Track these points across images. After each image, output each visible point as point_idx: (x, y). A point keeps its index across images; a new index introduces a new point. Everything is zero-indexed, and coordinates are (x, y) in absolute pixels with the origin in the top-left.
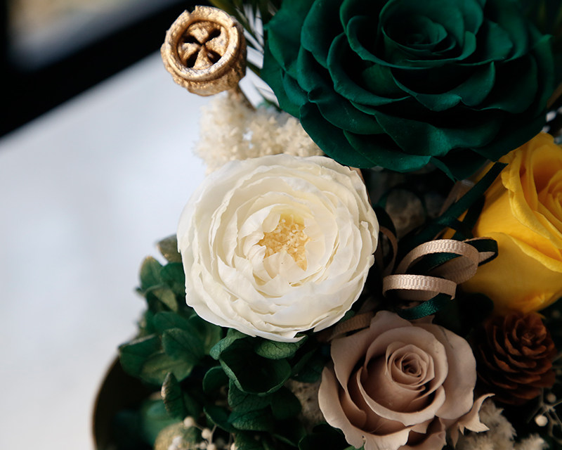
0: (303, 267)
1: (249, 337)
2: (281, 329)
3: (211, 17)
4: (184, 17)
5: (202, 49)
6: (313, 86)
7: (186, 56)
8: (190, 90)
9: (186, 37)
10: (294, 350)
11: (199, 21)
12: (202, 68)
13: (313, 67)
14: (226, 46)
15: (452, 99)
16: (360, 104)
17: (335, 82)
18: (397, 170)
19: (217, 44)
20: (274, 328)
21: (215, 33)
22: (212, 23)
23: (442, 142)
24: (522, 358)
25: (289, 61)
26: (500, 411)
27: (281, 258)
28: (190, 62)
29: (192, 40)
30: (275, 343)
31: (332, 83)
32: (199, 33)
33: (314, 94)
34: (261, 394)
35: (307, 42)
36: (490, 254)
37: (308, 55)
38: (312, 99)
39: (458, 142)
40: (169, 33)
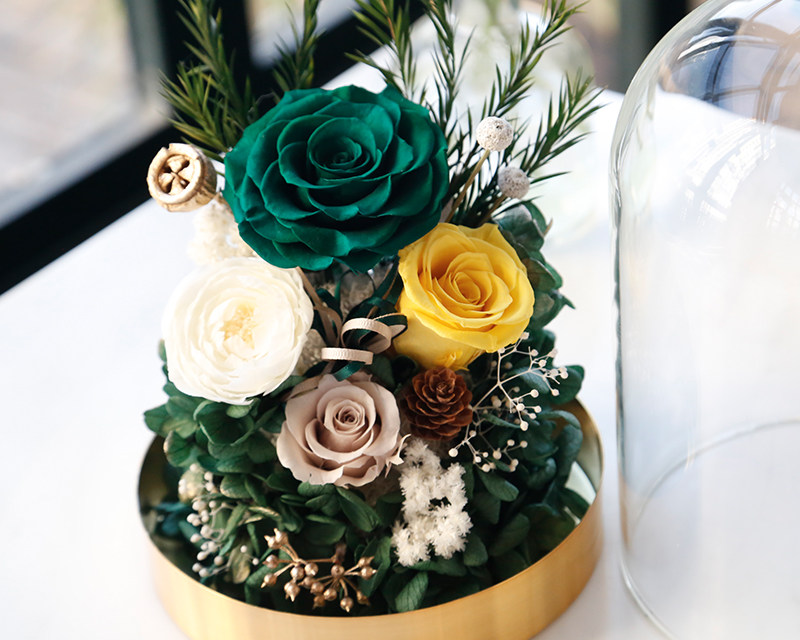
0: (253, 347)
1: (216, 403)
2: (237, 396)
3: (182, 152)
4: (162, 154)
5: (177, 177)
6: (250, 207)
7: (165, 184)
8: (169, 210)
9: (166, 169)
10: (247, 410)
11: (174, 155)
12: (178, 193)
13: (253, 190)
14: (193, 173)
15: (351, 211)
16: (283, 220)
17: (266, 201)
18: (312, 269)
19: (186, 173)
20: (231, 395)
21: (186, 164)
22: (184, 156)
23: (345, 244)
24: (439, 405)
25: (237, 185)
26: (426, 446)
27: (235, 341)
28: (168, 189)
29: (169, 170)
30: (236, 406)
31: (264, 203)
32: (175, 165)
33: (250, 213)
34: (232, 445)
35: (251, 170)
36: (402, 327)
37: (250, 181)
38: (249, 217)
39: (357, 244)
40: (151, 166)
